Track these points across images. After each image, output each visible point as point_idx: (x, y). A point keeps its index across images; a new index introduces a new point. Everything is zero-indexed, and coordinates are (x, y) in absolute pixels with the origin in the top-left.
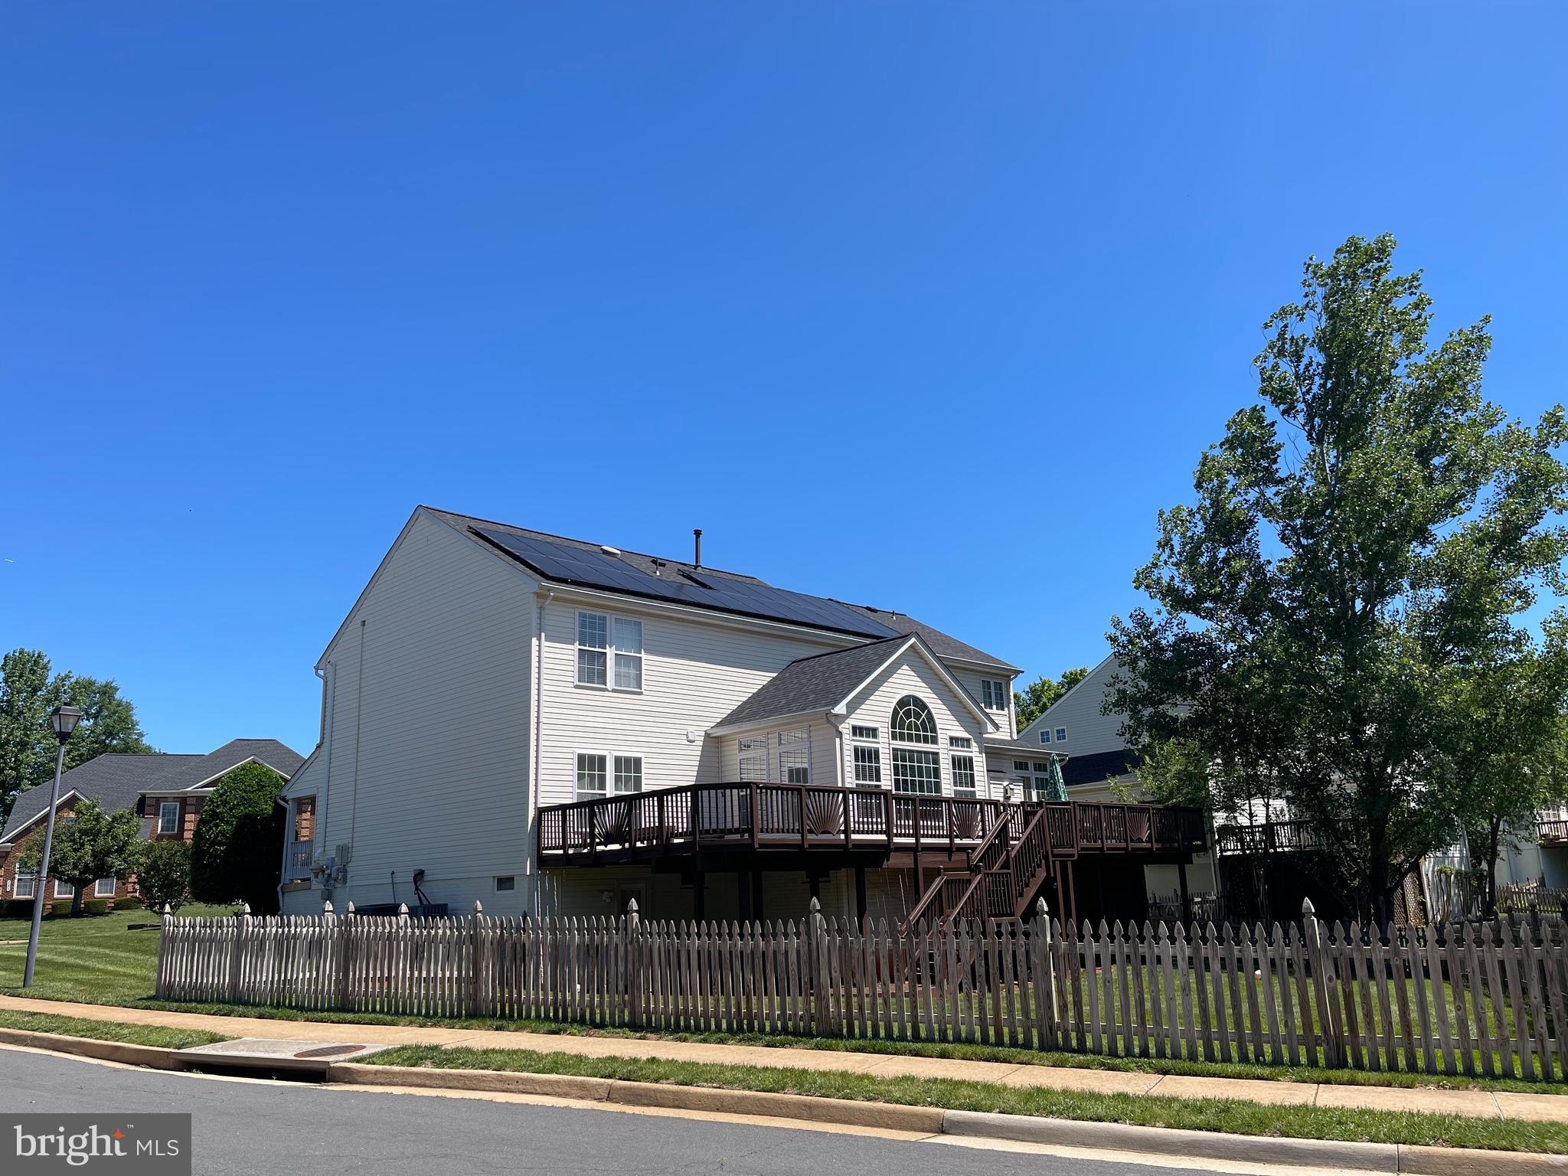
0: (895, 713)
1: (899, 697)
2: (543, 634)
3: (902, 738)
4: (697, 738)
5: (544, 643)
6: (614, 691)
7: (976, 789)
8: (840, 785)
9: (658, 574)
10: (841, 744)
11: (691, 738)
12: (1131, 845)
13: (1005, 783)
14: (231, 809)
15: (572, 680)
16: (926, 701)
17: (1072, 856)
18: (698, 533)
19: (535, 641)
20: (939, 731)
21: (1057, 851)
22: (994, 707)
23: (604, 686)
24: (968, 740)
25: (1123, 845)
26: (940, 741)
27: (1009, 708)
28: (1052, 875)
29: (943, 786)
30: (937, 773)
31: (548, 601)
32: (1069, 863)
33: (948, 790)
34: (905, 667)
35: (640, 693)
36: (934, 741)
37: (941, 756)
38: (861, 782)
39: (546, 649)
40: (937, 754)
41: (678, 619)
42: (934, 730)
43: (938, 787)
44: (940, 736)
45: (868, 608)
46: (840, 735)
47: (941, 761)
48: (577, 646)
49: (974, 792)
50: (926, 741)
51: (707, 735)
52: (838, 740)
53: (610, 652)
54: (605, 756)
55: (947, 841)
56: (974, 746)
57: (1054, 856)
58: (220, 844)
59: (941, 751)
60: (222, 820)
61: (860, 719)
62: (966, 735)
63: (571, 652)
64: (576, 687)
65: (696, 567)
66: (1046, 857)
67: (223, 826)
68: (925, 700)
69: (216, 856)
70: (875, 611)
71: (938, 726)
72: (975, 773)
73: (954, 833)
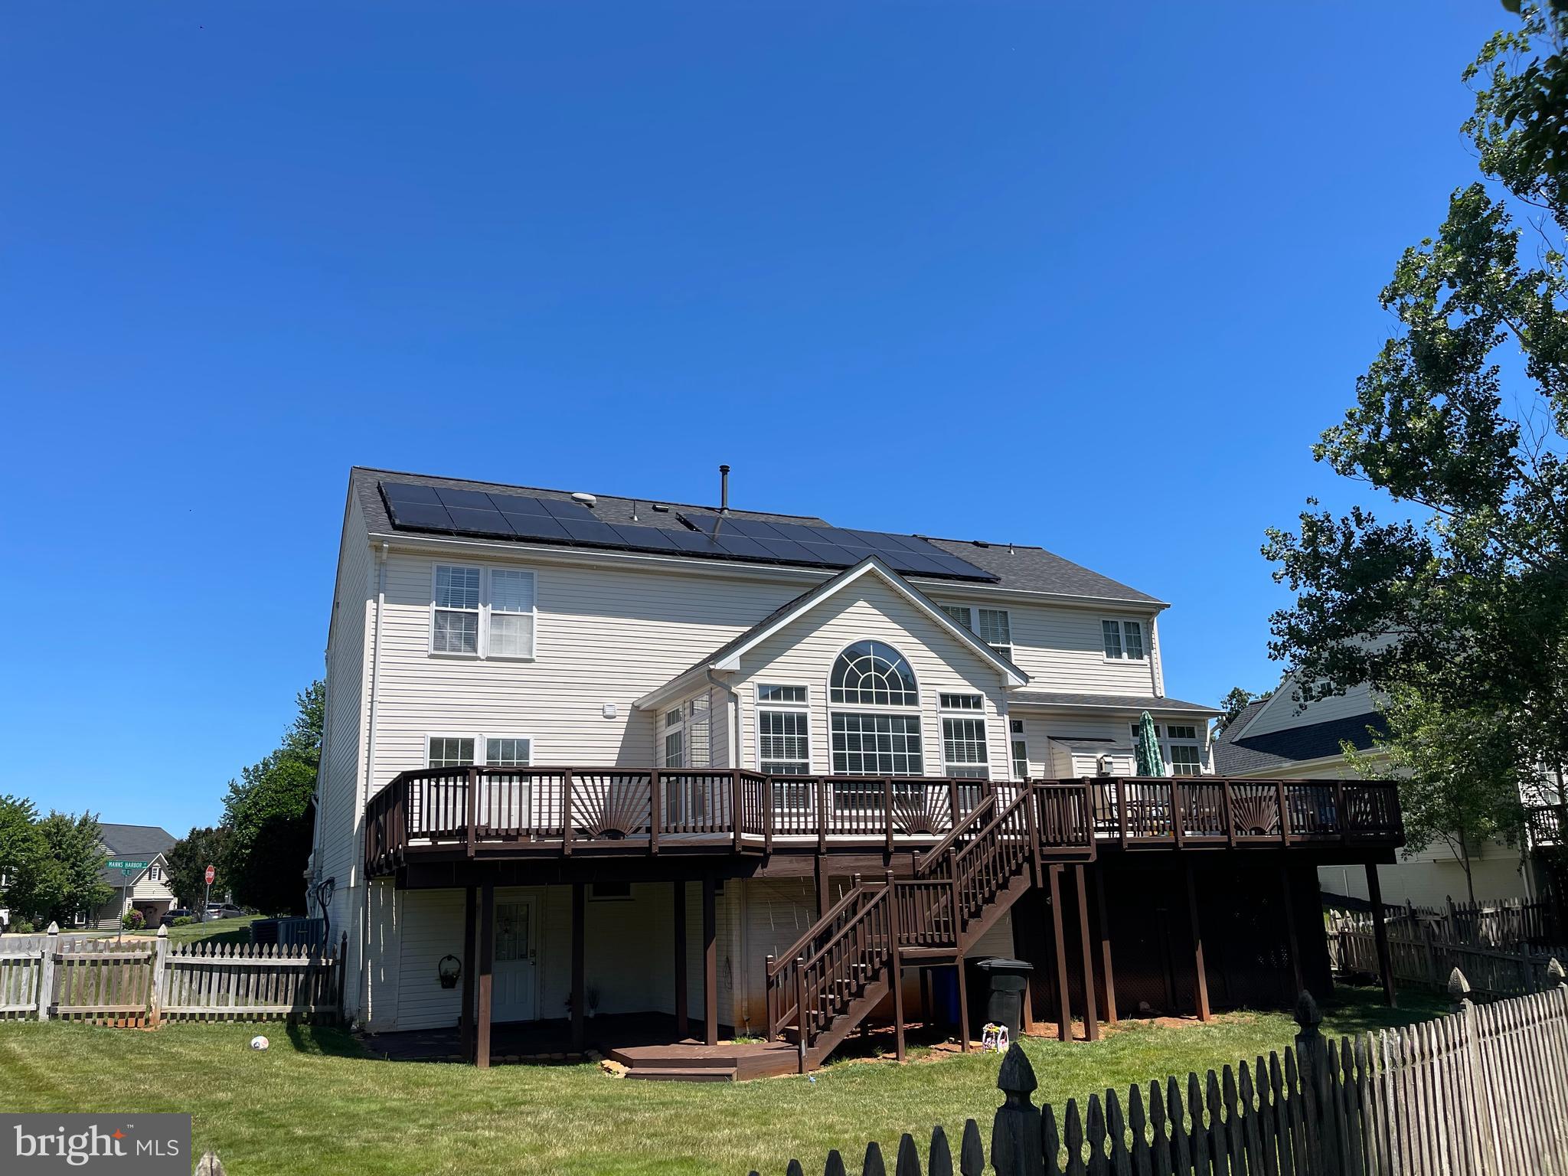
0: (840, 665)
1: (847, 644)
2: (382, 596)
3: (852, 698)
4: (618, 713)
5: (383, 605)
6: (489, 659)
7: (990, 764)
8: (732, 766)
9: (636, 519)
10: (736, 710)
11: (609, 711)
12: (1238, 837)
13: (1099, 756)
14: (260, 811)
15: (425, 648)
16: (898, 647)
17: (1087, 856)
18: (724, 470)
19: (370, 604)
20: (920, 687)
21: (1047, 850)
22: (1125, 655)
23: (474, 655)
24: (980, 697)
25: (1225, 838)
26: (921, 700)
27: (1150, 654)
28: (1040, 885)
29: (925, 762)
30: (915, 744)
31: (385, 555)
32: (1080, 871)
33: (934, 762)
34: (859, 603)
35: (531, 661)
36: (912, 700)
37: (923, 720)
38: (772, 760)
39: (385, 613)
40: (917, 718)
41: (591, 567)
42: (911, 684)
43: (917, 763)
44: (921, 694)
45: (976, 543)
46: (735, 698)
47: (923, 727)
48: (433, 607)
50: (896, 700)
51: (635, 708)
52: (731, 706)
53: (482, 611)
54: (472, 740)
55: (883, 838)
56: (988, 705)
57: (1044, 857)
58: (246, 847)
59: (922, 715)
60: (251, 821)
61: (775, 673)
62: (973, 691)
63: (426, 615)
64: (432, 657)
65: (722, 510)
66: (1030, 859)
67: (253, 829)
69: (243, 860)
70: (986, 546)
71: (919, 681)
72: (988, 743)
73: (895, 826)
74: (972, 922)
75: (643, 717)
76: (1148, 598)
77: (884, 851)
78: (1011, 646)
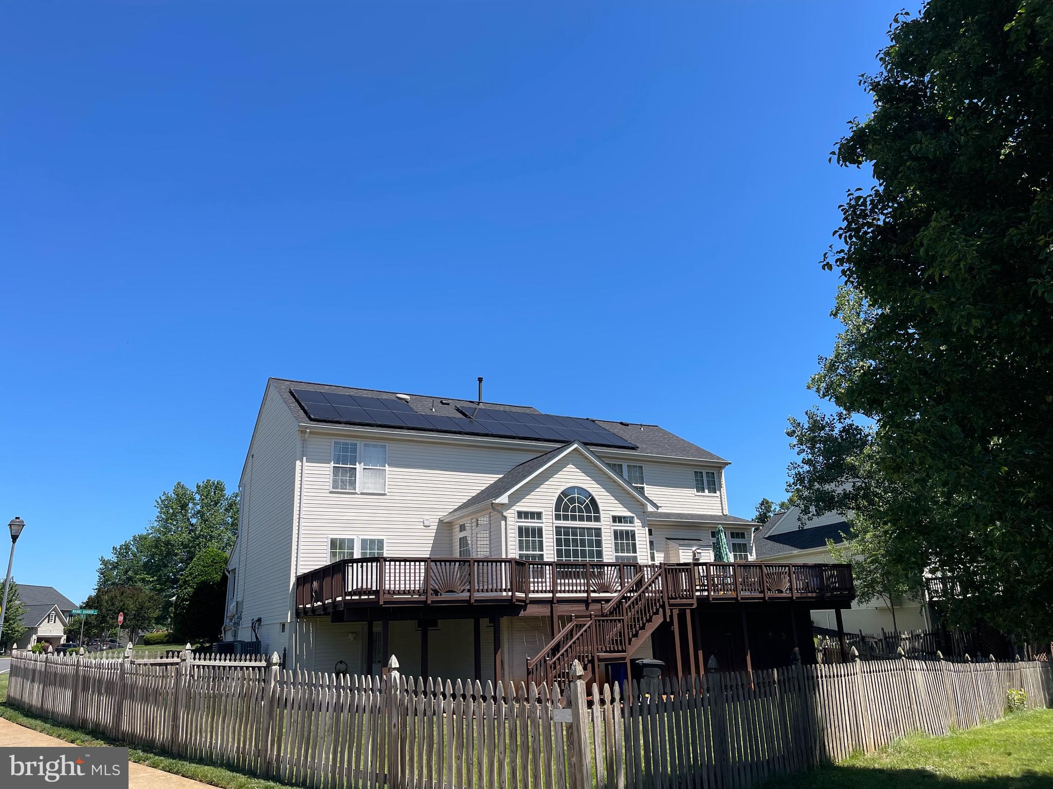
0: (560, 500)
1: (563, 488)
2: (305, 458)
3: (566, 518)
4: (432, 524)
5: (305, 464)
6: (362, 494)
7: (638, 554)
8: (504, 556)
9: (434, 410)
10: (506, 525)
11: (427, 523)
12: (769, 594)
13: (694, 549)
14: (194, 578)
15: (328, 488)
16: (590, 490)
17: (692, 605)
18: (480, 380)
19: (298, 463)
20: (601, 512)
21: (672, 601)
22: (706, 491)
23: (354, 491)
24: (633, 517)
25: (762, 595)
26: (602, 519)
27: (720, 491)
28: (668, 620)
29: (604, 553)
30: (599, 543)
31: (307, 436)
32: (688, 612)
33: (609, 555)
34: (570, 466)
35: (385, 495)
36: (597, 519)
37: (603, 531)
38: (524, 552)
39: (306, 468)
40: (600, 529)
42: (597, 509)
43: (600, 554)
44: (602, 516)
45: (621, 423)
46: (505, 518)
47: (603, 534)
48: (332, 464)
49: (636, 557)
50: (589, 519)
51: (441, 521)
52: (503, 523)
53: (358, 466)
54: (353, 540)
55: (585, 595)
56: (637, 522)
57: (670, 605)
58: (186, 600)
59: (602, 527)
60: (189, 585)
61: (525, 505)
62: (629, 514)
63: (328, 469)
64: (331, 492)
65: (479, 403)
66: (663, 606)
67: (190, 589)
68: (588, 489)
69: (184, 608)
70: (627, 425)
71: (601, 508)
72: (637, 543)
73: (592, 589)
74: (633, 639)
75: (445, 527)
76: (719, 458)
77: (586, 602)
78: (645, 485)
